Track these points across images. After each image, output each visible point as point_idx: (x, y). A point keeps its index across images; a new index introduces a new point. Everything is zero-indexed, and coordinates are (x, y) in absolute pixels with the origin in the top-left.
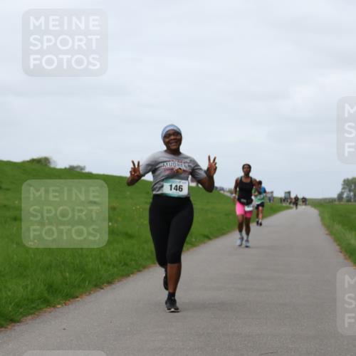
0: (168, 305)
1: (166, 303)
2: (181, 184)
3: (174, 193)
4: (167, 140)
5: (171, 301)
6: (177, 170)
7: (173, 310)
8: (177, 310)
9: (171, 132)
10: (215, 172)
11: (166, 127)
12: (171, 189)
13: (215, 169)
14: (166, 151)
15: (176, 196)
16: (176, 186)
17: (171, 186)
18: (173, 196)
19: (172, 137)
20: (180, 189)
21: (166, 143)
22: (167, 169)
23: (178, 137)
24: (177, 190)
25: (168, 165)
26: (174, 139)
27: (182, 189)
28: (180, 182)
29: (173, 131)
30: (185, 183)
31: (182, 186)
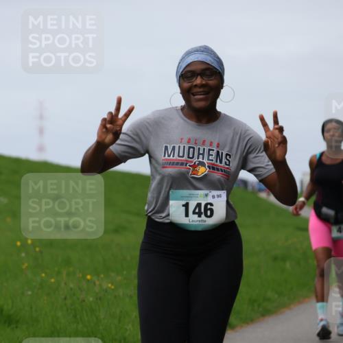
4: (186, 85)
9: (198, 69)
10: (285, 152)
13: (284, 141)
14: (183, 108)
19: (198, 81)
20: (208, 211)
21: (186, 93)
23: (212, 82)
26: (202, 86)
27: (212, 211)
28: (206, 195)
29: (203, 67)
30: (219, 196)
31: (211, 205)
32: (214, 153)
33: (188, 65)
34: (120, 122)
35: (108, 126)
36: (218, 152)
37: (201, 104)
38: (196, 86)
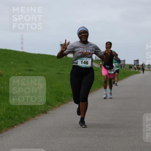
0: (81, 124)
1: (80, 123)
2: (87, 60)
3: (83, 65)
4: (80, 36)
5: (82, 122)
6: (85, 53)
7: (84, 126)
8: (86, 127)
9: (82, 31)
11: (80, 29)
12: (82, 64)
15: (85, 67)
16: (85, 61)
17: (82, 61)
18: (83, 67)
19: (83, 34)
20: (87, 63)
21: (80, 38)
22: (80, 52)
23: (86, 34)
24: (85, 64)
25: (81, 50)
27: (88, 63)
28: (87, 59)
29: (83, 31)
30: (90, 60)
31: (88, 61)
32: (89, 50)
33: (80, 31)
34: (66, 45)
35: (64, 47)
36: (90, 50)
37: (84, 40)
38: (82, 36)
